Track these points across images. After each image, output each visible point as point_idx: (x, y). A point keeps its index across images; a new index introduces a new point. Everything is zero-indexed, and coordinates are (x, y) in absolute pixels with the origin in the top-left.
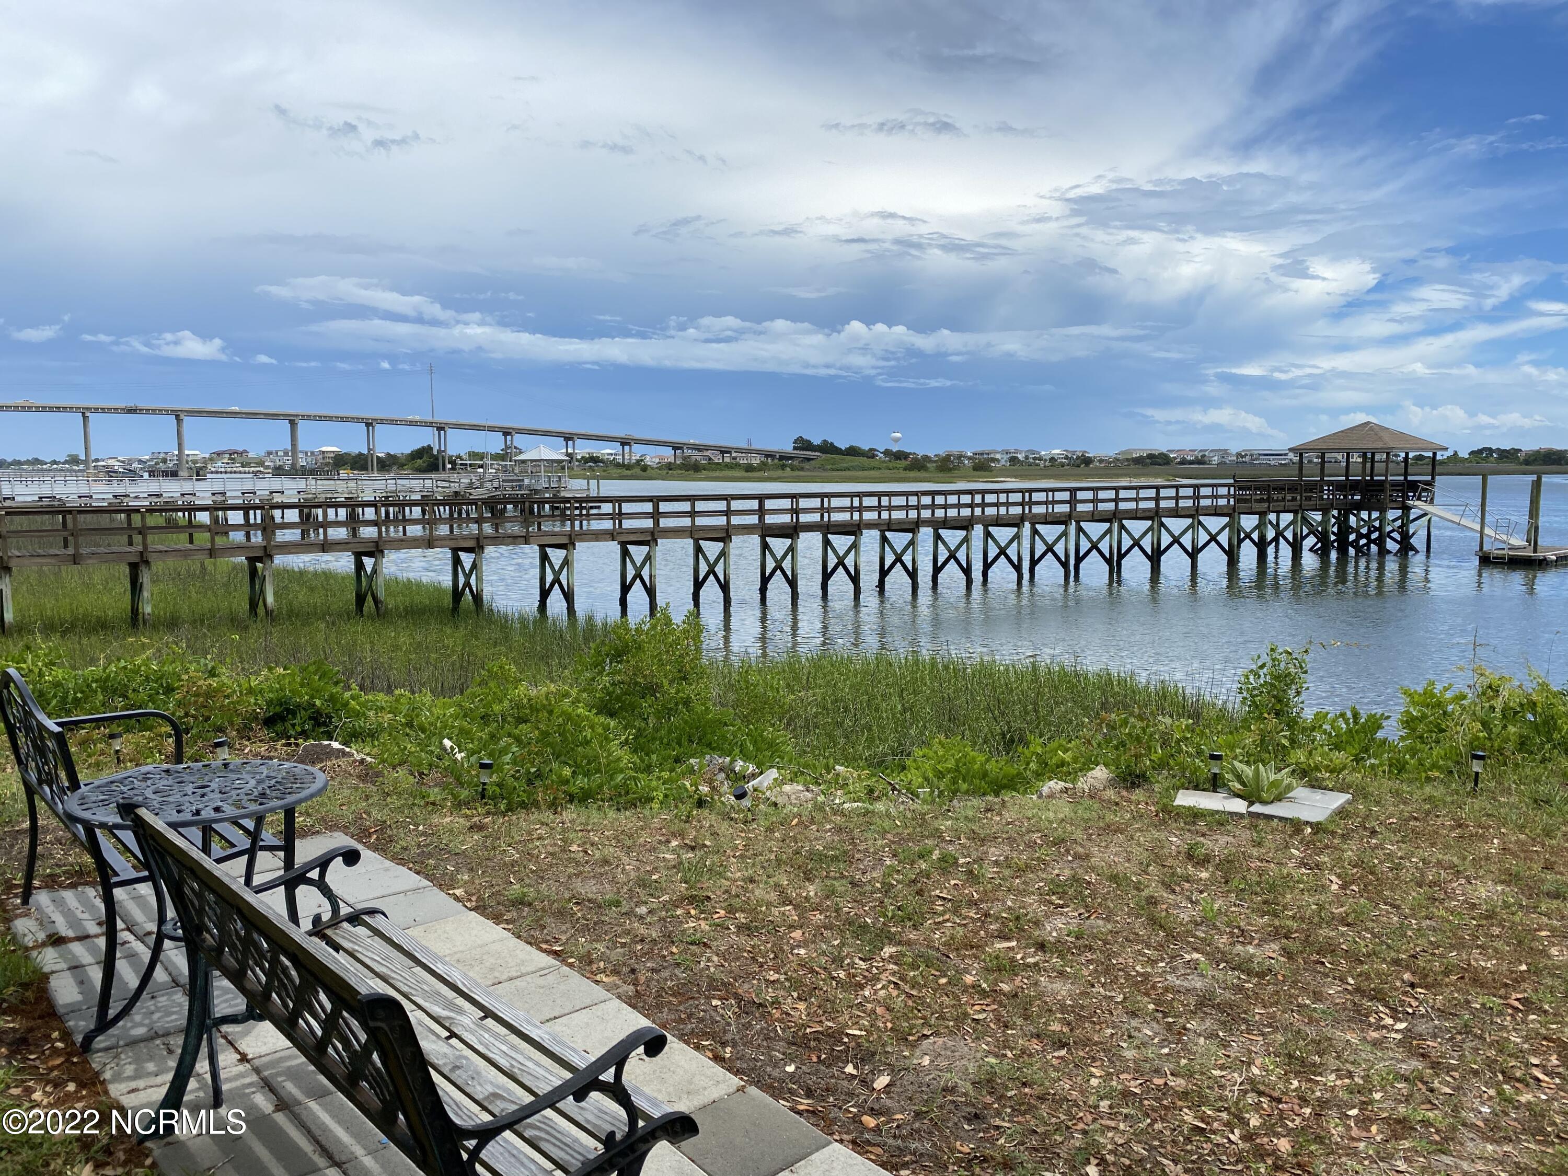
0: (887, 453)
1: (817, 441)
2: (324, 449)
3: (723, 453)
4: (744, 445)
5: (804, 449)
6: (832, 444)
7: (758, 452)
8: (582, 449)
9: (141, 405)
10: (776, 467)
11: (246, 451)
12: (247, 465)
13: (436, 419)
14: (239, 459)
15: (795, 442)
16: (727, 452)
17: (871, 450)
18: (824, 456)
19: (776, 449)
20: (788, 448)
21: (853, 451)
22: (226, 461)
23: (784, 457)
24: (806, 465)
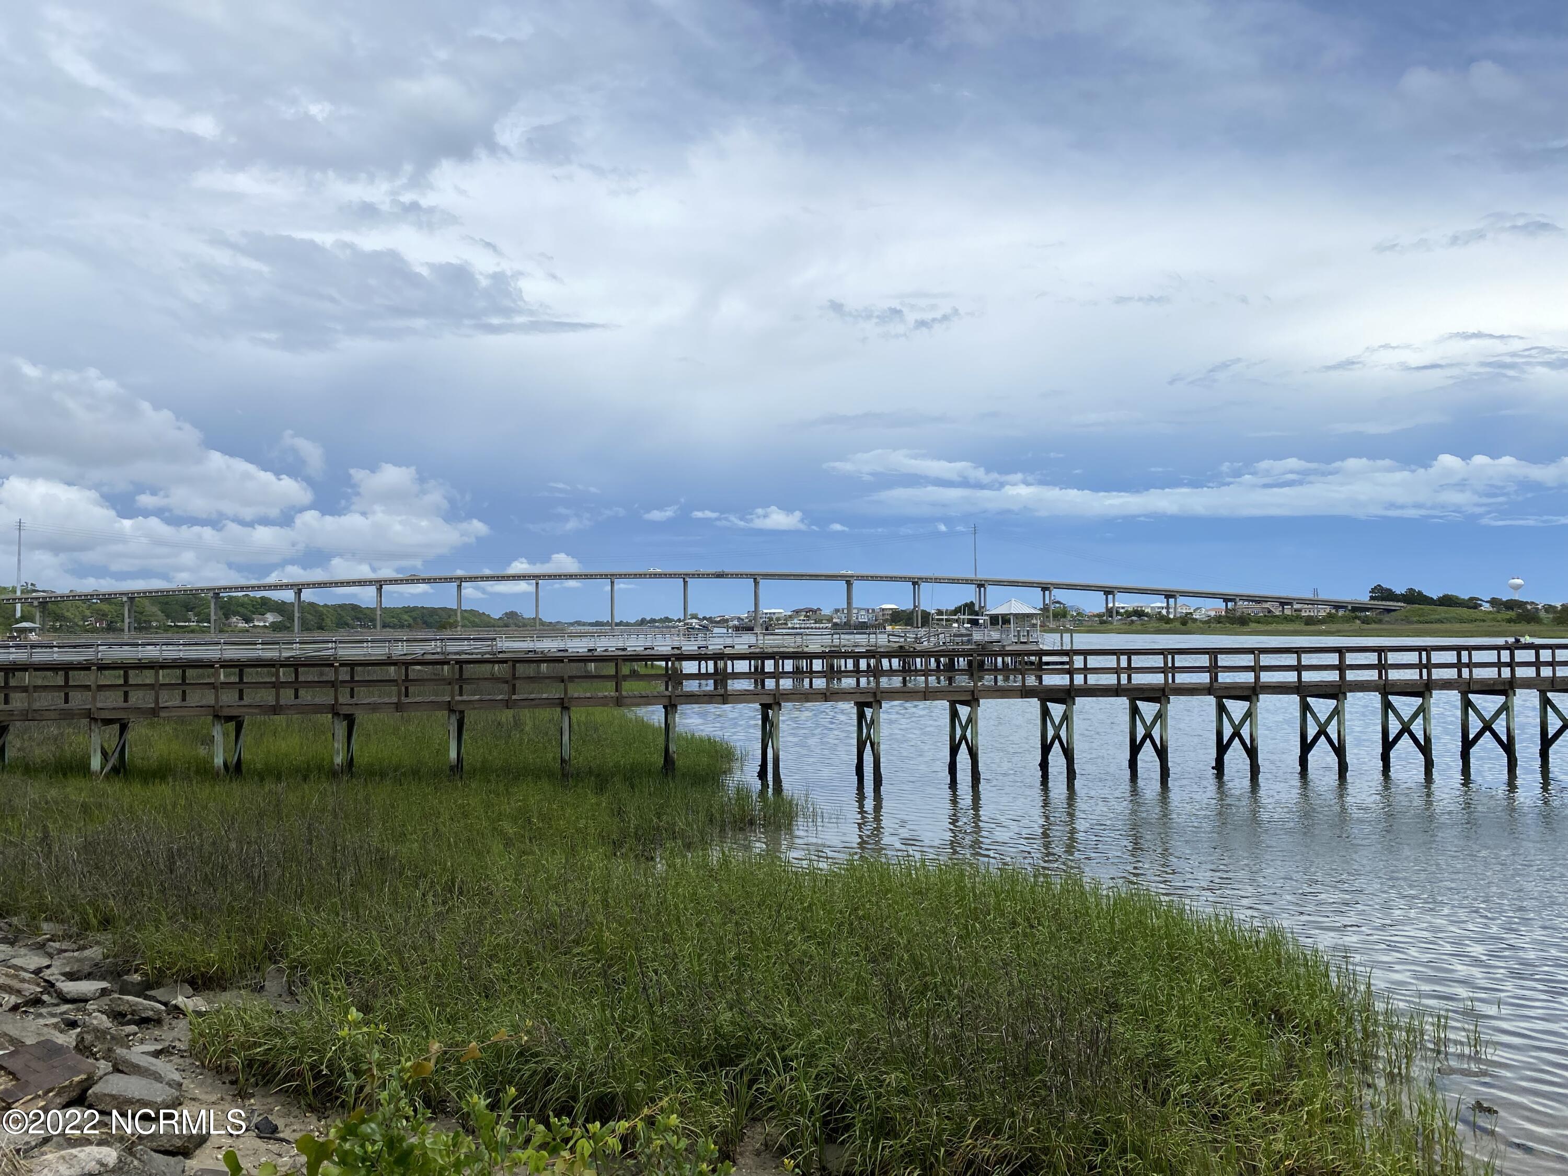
0: (1494, 602)
1: (1400, 590)
2: (884, 606)
3: (1283, 604)
4: (1310, 596)
5: (1383, 599)
6: (1420, 593)
7: (1325, 603)
8: (1124, 602)
9: (727, 570)
10: (1346, 620)
11: (819, 609)
12: (820, 621)
13: (980, 577)
14: (814, 617)
15: (1372, 591)
16: (1287, 604)
17: (1472, 599)
18: (1409, 607)
19: (1348, 599)
20: (1364, 597)
21: (1447, 601)
22: (802, 618)
23: (1357, 609)
24: (1386, 618)
